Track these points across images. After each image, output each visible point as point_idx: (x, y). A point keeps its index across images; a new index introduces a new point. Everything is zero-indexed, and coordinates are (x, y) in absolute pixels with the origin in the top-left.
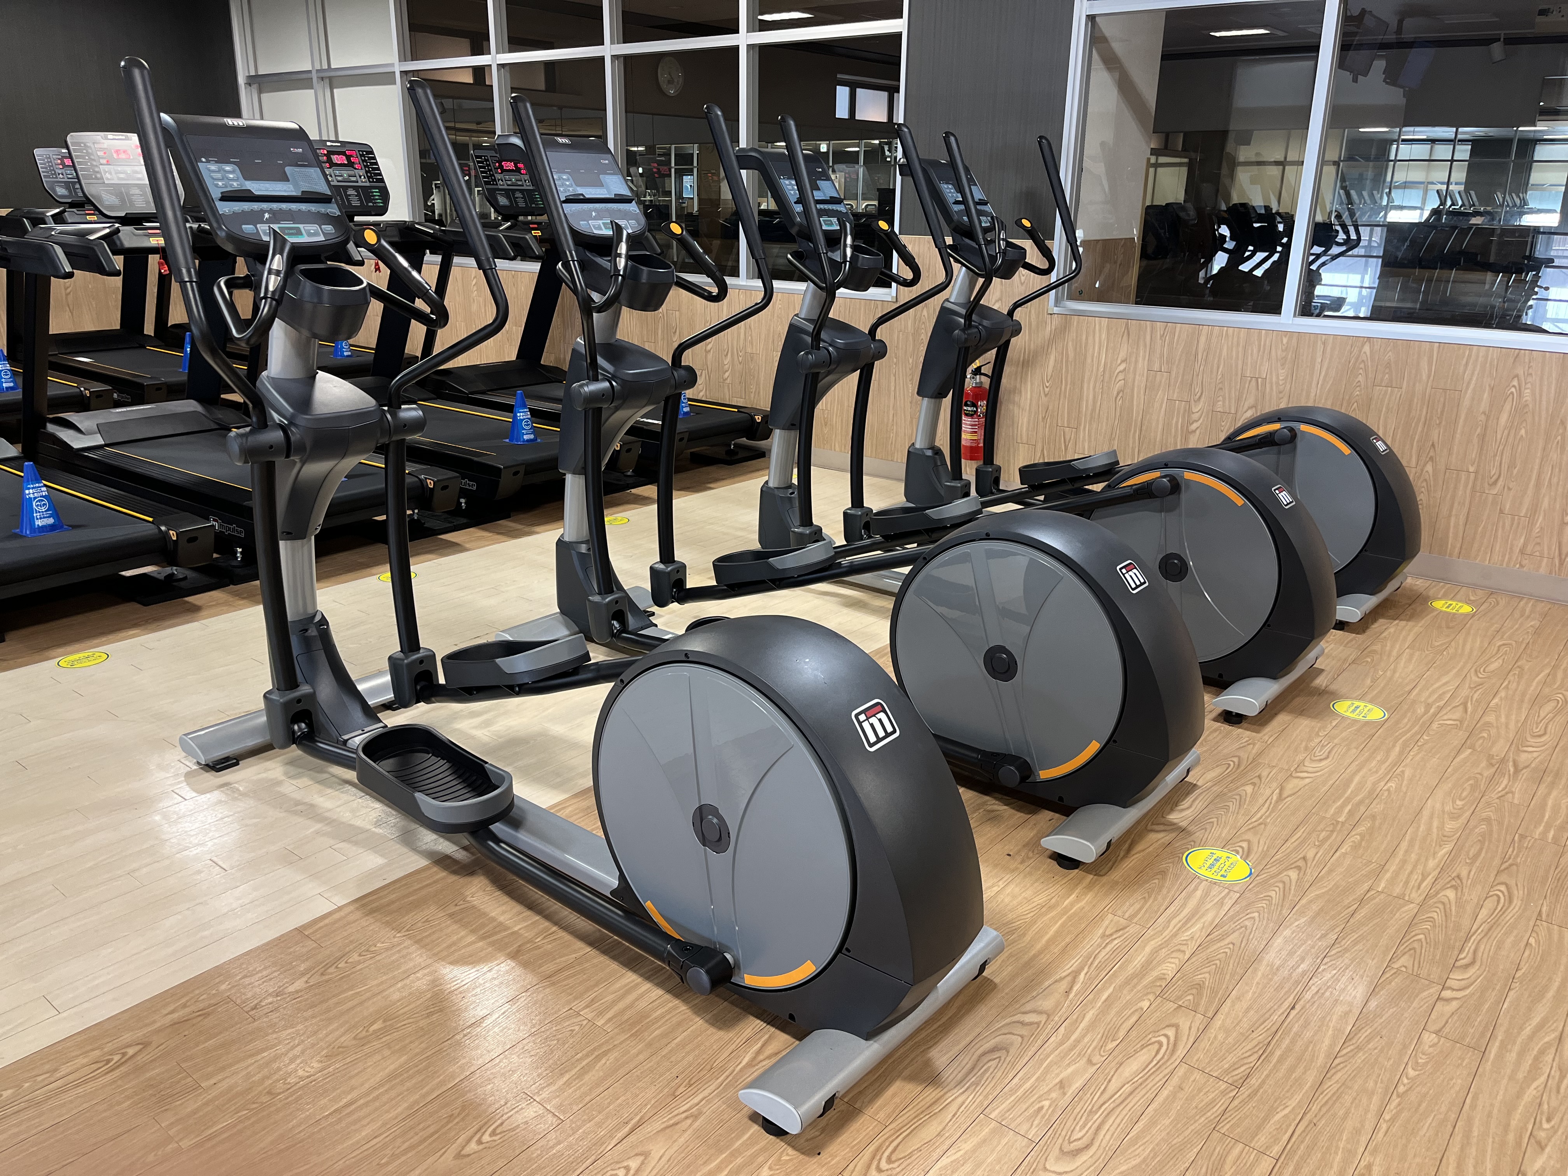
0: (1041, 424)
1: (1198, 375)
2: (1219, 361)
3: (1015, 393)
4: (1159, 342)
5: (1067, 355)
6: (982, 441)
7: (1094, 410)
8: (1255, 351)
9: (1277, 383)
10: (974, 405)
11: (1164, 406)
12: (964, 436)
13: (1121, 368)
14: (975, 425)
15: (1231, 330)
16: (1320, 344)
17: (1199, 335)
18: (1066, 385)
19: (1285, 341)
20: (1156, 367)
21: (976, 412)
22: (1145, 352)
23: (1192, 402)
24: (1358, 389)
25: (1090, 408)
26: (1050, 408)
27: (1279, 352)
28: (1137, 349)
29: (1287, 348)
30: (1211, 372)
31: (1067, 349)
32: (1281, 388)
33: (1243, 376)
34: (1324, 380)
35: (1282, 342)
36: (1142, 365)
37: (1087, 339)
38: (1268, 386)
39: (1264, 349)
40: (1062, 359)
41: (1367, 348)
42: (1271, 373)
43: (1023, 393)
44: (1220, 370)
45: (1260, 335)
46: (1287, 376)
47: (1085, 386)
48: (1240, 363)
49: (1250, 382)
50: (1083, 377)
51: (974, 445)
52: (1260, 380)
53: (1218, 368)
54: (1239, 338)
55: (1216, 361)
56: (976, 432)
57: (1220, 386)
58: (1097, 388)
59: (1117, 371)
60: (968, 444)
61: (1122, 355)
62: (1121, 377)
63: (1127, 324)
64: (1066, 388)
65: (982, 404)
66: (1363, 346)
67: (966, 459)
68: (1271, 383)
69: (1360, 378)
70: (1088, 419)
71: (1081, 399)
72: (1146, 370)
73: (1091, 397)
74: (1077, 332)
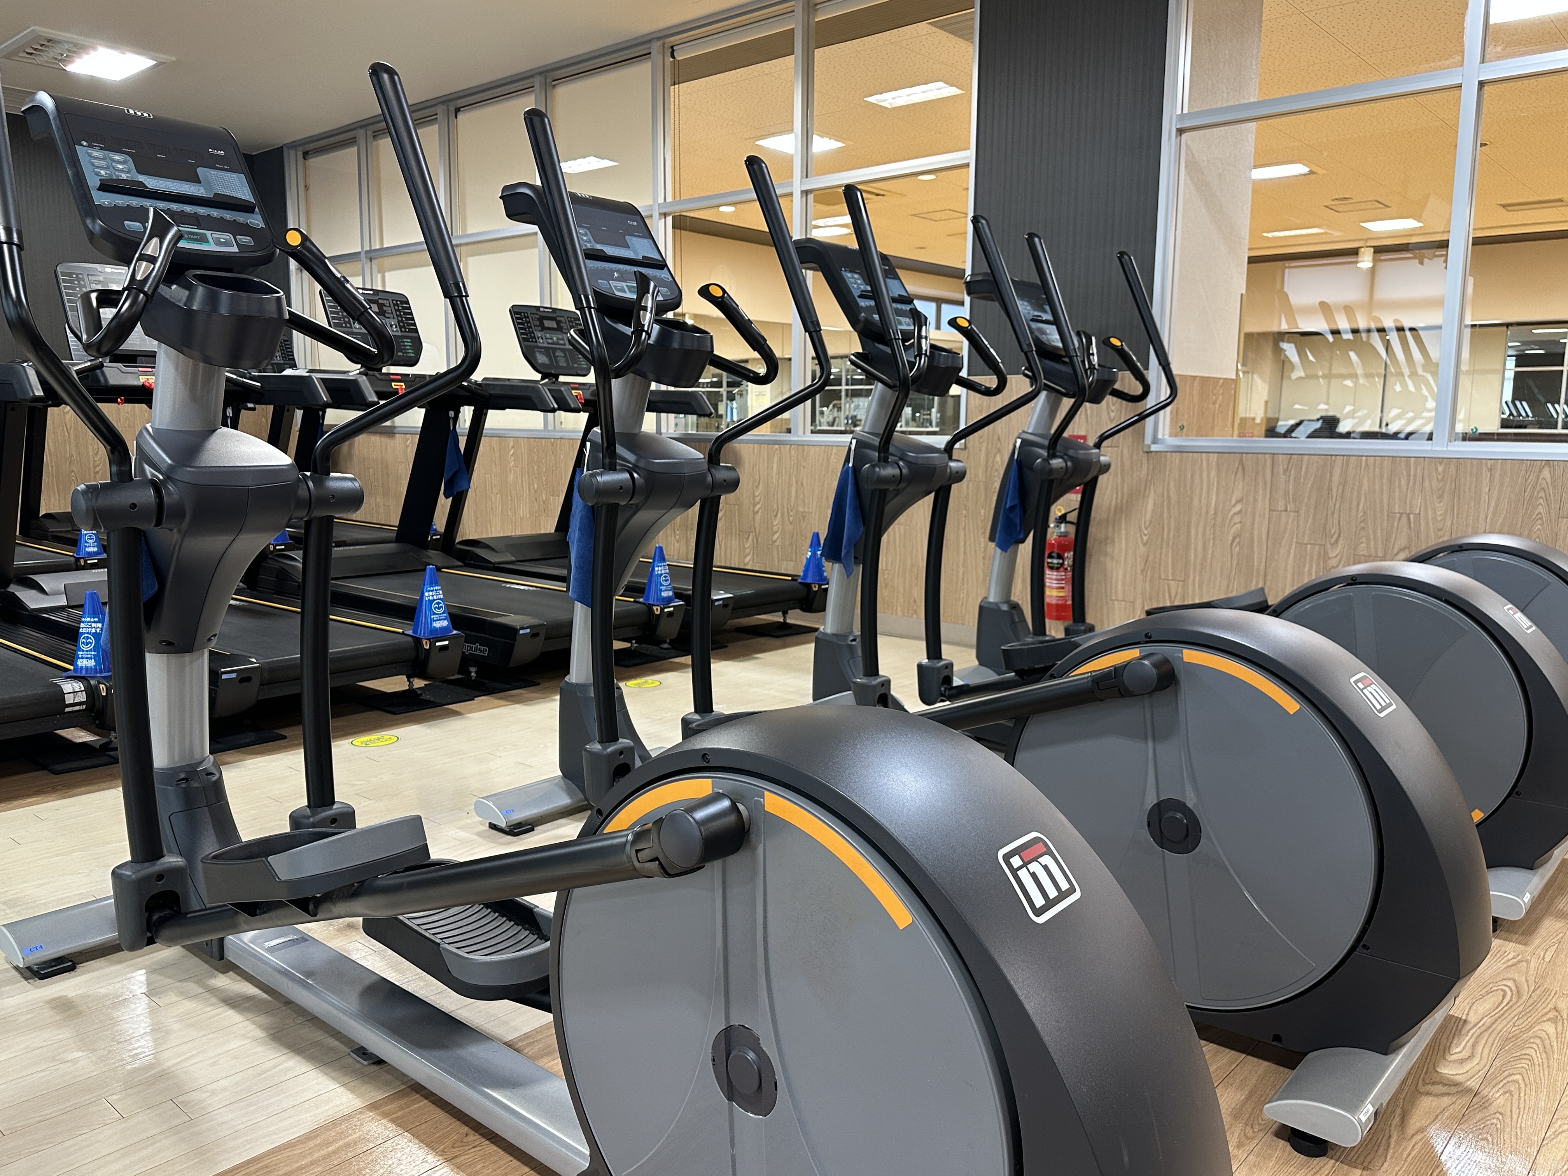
0: (1140, 577)
1: (1333, 513)
2: (1359, 494)
3: (1106, 543)
4: (1282, 478)
5: (1169, 496)
6: (1070, 598)
7: (1204, 558)
8: (1403, 482)
9: (1435, 519)
10: (1060, 557)
11: (1292, 551)
12: (1048, 592)
13: (1238, 508)
14: (1062, 580)
15: (1371, 460)
16: (1486, 474)
17: (1332, 467)
18: (1169, 532)
19: (1440, 469)
20: (1281, 506)
21: (1062, 565)
22: (1265, 489)
23: (1328, 546)
24: (1539, 522)
25: (1200, 556)
26: (1150, 559)
27: (1435, 483)
28: (1255, 486)
29: (1443, 476)
30: (1350, 508)
31: (1168, 491)
32: (1440, 525)
33: (1390, 514)
34: (1495, 513)
35: (1437, 470)
36: (1263, 505)
37: (1192, 477)
38: (1422, 523)
39: (1415, 480)
40: (1163, 502)
41: (1546, 473)
42: (1426, 506)
43: (1117, 543)
44: (1361, 505)
45: (1408, 464)
46: (1447, 509)
47: (1193, 531)
48: (1385, 497)
49: (1400, 519)
50: (1189, 523)
51: (1060, 602)
52: (1412, 516)
53: (1358, 505)
54: (1381, 468)
55: (1355, 496)
56: (1063, 588)
57: (1362, 525)
58: (1208, 533)
59: (1230, 515)
60: (1054, 602)
61: (1237, 494)
62: (1237, 519)
63: (1241, 460)
64: (1168, 536)
65: (1069, 555)
66: (1540, 471)
67: (1051, 618)
68: (1426, 519)
69: (1540, 509)
70: (1198, 569)
71: (1187, 547)
72: (1267, 510)
73: (1200, 544)
74: (1180, 470)
